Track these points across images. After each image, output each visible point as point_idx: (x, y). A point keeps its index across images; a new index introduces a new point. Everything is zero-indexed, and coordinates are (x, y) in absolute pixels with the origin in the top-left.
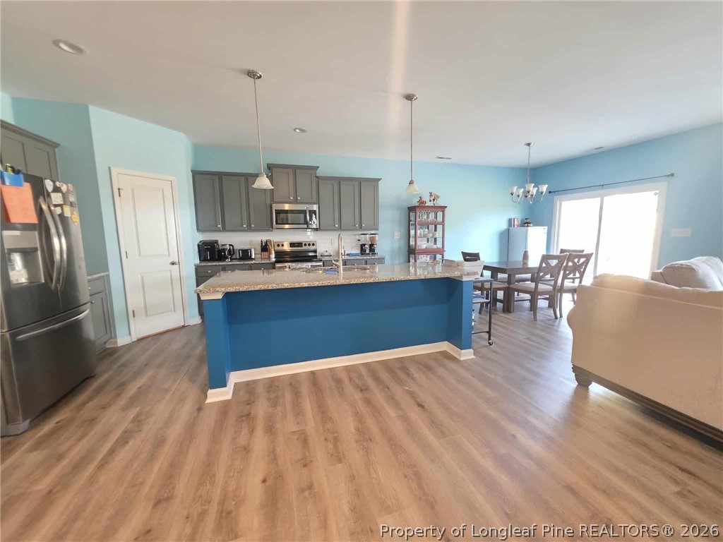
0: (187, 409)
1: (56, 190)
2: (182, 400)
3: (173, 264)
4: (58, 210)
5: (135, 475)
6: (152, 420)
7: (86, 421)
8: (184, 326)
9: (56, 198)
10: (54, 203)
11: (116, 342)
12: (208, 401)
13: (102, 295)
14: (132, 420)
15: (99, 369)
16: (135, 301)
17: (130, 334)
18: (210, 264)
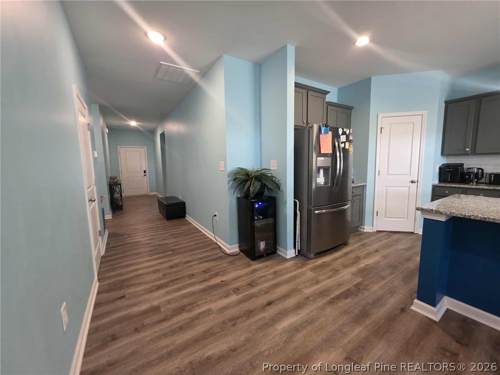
0: (392, 302)
1: (344, 133)
2: (392, 292)
3: (412, 182)
4: (342, 146)
5: (344, 324)
6: (366, 293)
7: (334, 269)
8: (413, 233)
9: (343, 138)
10: (341, 141)
11: (364, 229)
12: (413, 308)
13: (360, 197)
14: (355, 285)
15: (350, 241)
16: (379, 205)
17: (373, 226)
18: (449, 185)
